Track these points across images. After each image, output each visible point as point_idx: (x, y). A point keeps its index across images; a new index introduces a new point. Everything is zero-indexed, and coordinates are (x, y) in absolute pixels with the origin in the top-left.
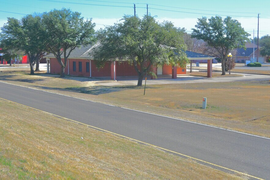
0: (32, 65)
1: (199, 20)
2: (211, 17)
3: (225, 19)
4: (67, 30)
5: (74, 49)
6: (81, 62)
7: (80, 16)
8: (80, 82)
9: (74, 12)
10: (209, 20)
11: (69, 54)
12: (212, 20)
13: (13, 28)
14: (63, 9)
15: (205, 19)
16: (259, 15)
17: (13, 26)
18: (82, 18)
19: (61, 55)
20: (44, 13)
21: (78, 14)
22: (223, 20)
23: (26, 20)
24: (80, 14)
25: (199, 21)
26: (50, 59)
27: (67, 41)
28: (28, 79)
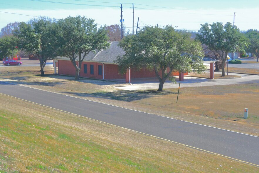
0: (42, 67)
1: (202, 25)
2: (213, 23)
3: (226, 25)
4: (84, 37)
5: (88, 53)
6: (93, 65)
7: (94, 22)
8: (100, 86)
9: (88, 19)
10: (211, 25)
11: (83, 59)
12: (214, 25)
13: (26, 32)
14: (78, 16)
15: (207, 25)
16: (234, 13)
17: (27, 30)
18: (96, 25)
19: (75, 58)
20: (61, 19)
21: (92, 21)
22: (223, 26)
23: (37, 25)
24: (94, 21)
25: (202, 27)
26: (58, 60)
27: (84, 47)
28: (46, 82)
